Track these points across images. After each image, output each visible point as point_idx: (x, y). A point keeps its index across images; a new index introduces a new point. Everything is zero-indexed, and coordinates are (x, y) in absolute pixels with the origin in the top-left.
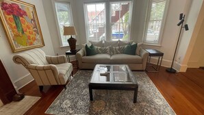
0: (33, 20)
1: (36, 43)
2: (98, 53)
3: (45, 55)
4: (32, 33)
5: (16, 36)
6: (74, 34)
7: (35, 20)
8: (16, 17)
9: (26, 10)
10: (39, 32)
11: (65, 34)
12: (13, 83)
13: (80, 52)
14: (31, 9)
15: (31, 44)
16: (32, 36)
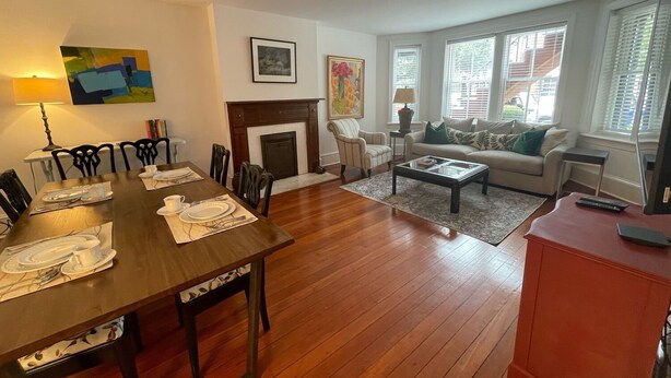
0: (358, 80)
1: (354, 112)
2: (454, 143)
3: (358, 129)
4: (351, 98)
5: (336, 100)
6: (412, 101)
7: (360, 80)
8: (341, 78)
9: (353, 68)
10: (361, 97)
11: (397, 100)
12: (321, 155)
13: (413, 135)
14: (359, 66)
15: (348, 112)
16: (351, 102)
